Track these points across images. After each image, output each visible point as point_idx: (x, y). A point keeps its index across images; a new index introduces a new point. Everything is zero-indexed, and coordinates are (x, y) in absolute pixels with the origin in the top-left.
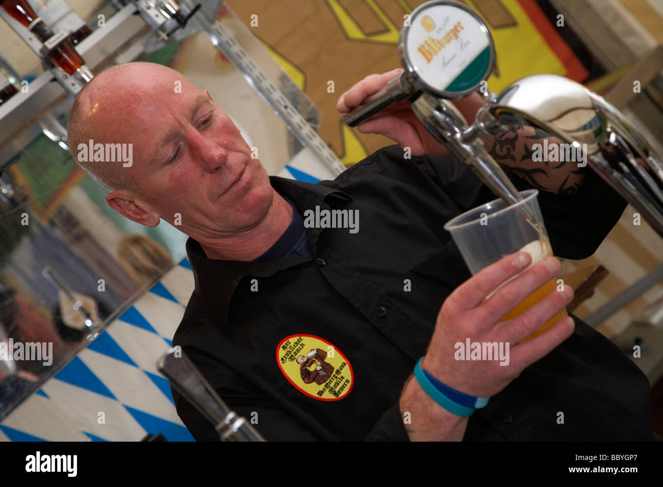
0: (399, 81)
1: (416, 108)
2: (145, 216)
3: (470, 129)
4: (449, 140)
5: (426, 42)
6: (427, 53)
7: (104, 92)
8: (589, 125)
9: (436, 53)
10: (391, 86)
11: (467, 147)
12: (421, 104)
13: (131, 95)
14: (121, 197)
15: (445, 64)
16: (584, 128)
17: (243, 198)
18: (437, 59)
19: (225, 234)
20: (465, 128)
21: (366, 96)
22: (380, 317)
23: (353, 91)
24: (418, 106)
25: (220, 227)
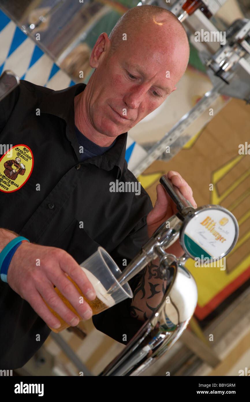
0: (189, 207)
1: (174, 218)
2: (96, 59)
3: (163, 251)
4: (156, 239)
5: (213, 221)
6: (206, 222)
7: (168, 30)
8: (169, 321)
9: (207, 228)
10: (185, 202)
11: (152, 250)
12: (176, 221)
13: (166, 48)
14: (106, 43)
15: (200, 233)
16: (167, 319)
17: (110, 120)
18: (203, 228)
19: (88, 109)
20: (163, 248)
21: (179, 187)
22: (48, 205)
23: (181, 181)
24: (175, 219)
25: (92, 107)
